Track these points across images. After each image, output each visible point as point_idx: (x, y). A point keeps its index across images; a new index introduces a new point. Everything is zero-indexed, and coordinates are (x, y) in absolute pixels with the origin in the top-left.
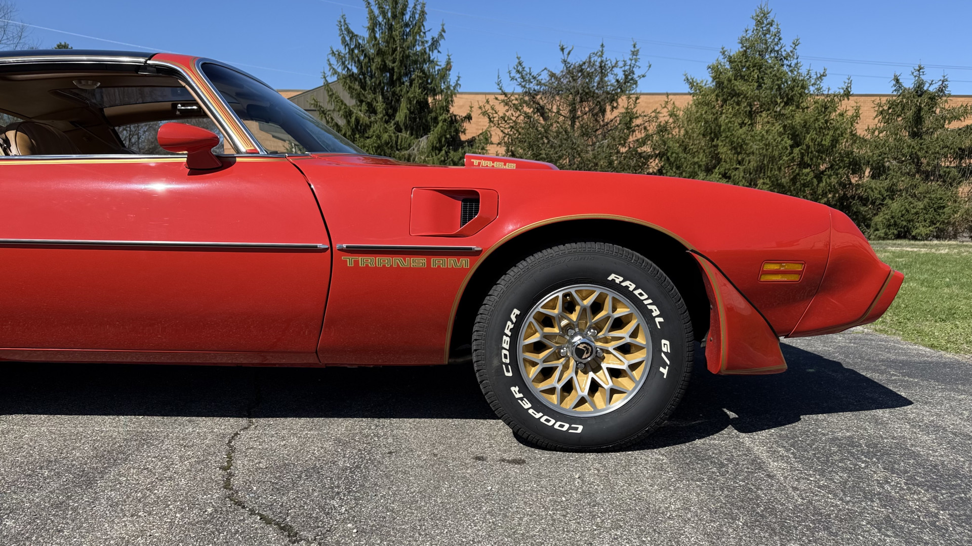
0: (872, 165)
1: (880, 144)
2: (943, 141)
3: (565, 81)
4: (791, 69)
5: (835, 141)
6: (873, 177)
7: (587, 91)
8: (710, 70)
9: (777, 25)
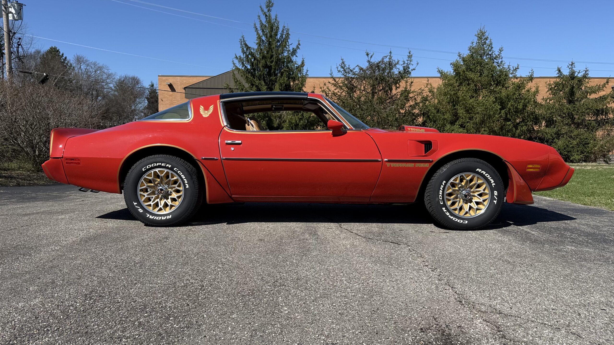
0: (546, 119)
1: (550, 107)
2: (587, 105)
3: (368, 72)
4: (498, 64)
5: (525, 106)
6: (547, 126)
7: (382, 78)
8: (452, 65)
9: (490, 40)
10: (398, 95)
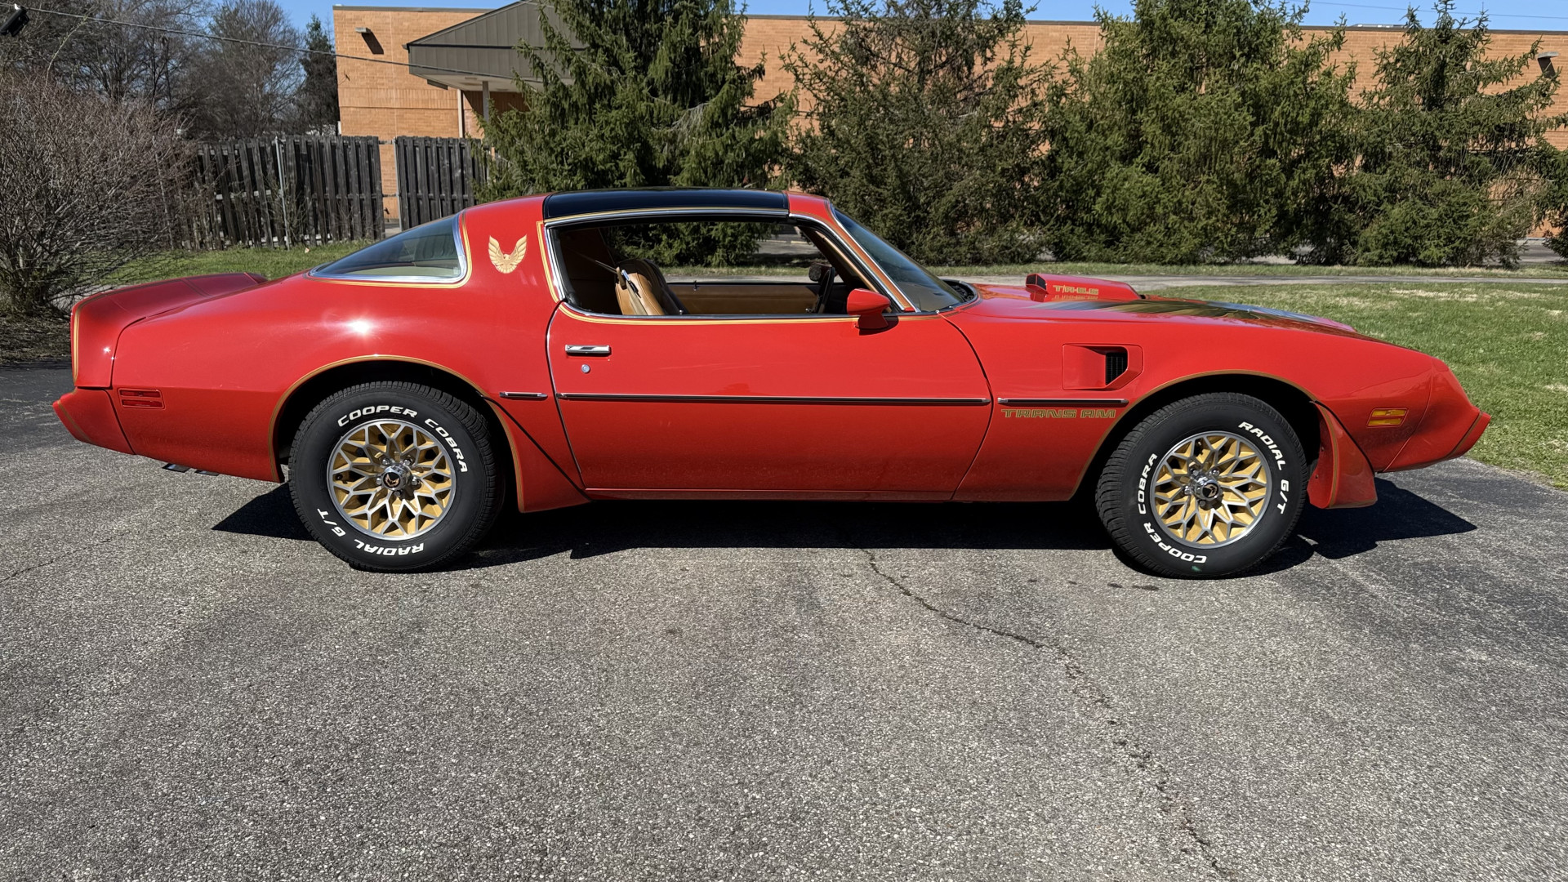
0: (1366, 149)
1: (1380, 117)
2: (1473, 114)
3: (911, 14)
5: (1316, 116)
6: (1366, 168)
7: (949, 33)
10: (987, 78)
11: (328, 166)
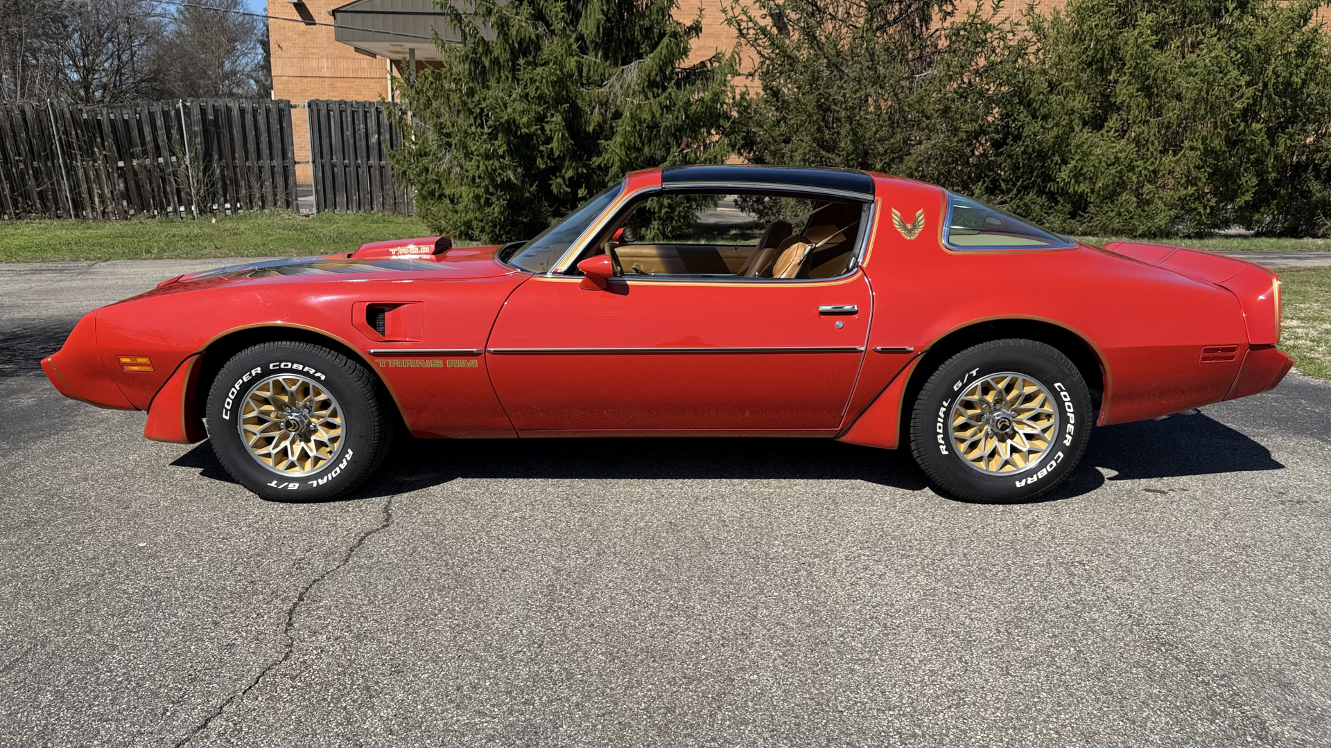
11: (237, 131)
